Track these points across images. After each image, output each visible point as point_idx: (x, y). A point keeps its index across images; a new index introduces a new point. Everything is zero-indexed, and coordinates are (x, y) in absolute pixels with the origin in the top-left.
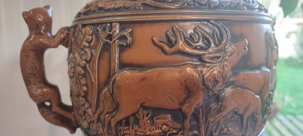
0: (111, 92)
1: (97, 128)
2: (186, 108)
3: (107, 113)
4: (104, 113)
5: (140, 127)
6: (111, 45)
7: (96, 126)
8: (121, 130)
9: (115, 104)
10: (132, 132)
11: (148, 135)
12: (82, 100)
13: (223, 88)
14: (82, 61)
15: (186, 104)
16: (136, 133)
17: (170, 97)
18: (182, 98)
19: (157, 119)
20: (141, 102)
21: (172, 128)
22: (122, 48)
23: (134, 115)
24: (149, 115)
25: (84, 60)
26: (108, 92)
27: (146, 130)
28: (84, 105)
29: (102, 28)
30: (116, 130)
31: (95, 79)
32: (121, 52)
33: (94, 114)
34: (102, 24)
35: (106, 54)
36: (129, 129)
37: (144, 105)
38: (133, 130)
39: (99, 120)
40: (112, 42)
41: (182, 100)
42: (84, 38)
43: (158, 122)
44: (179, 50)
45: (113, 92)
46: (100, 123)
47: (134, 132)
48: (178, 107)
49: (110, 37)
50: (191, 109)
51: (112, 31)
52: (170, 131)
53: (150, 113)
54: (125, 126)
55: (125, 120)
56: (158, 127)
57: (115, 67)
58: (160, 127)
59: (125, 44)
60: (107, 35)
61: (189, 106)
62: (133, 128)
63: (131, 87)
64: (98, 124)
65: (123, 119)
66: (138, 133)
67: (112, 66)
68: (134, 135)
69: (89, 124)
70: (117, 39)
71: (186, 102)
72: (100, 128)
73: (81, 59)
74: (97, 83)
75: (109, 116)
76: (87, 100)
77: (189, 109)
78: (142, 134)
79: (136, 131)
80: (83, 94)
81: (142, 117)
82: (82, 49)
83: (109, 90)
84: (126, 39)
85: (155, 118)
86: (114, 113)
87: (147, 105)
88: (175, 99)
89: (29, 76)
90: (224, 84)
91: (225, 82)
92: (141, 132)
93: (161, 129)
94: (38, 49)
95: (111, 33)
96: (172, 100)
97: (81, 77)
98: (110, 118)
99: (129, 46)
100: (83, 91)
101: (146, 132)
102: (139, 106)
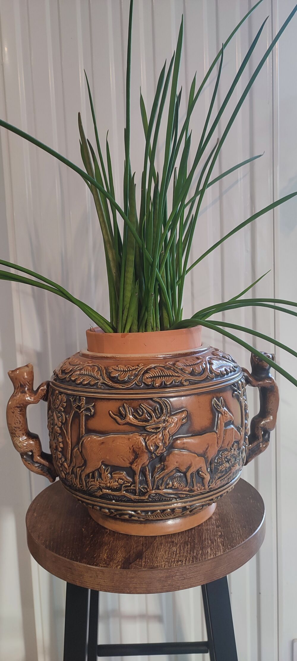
0: (80, 451)
1: (71, 478)
2: (134, 467)
3: (79, 467)
4: (76, 467)
5: (102, 480)
6: (80, 414)
7: (71, 477)
8: (89, 481)
9: (83, 460)
10: (96, 483)
11: (108, 486)
12: (60, 454)
13: (164, 451)
14: (59, 423)
15: (135, 463)
16: (100, 484)
17: (122, 458)
18: (131, 459)
19: (114, 474)
20: (102, 461)
21: (126, 481)
22: (88, 418)
23: (98, 470)
24: (109, 471)
25: (60, 422)
26: (78, 451)
27: (107, 482)
28: (61, 458)
29: (73, 399)
30: (86, 481)
31: (69, 439)
32: (86, 420)
33: (69, 467)
34: (74, 395)
35: (77, 420)
36: (94, 481)
37: (104, 462)
38: (97, 482)
39: (73, 472)
40: (80, 412)
41: (131, 461)
42: (60, 404)
43: (115, 476)
44: (128, 422)
45: (81, 451)
46: (73, 475)
47: (98, 483)
48: (129, 465)
49: (79, 407)
50: (138, 467)
51: (81, 404)
52: (125, 484)
53: (109, 469)
54: (91, 478)
55: (91, 474)
56: (116, 480)
57: (83, 432)
58: (117, 480)
59: (90, 415)
60: (77, 406)
61: (136, 465)
62: (97, 480)
63: (94, 449)
64: (72, 475)
65: (90, 473)
66: (101, 484)
67: (81, 431)
68: (98, 486)
69: (65, 475)
70: (84, 410)
71: (134, 462)
72: (73, 478)
73: (58, 421)
74: (70, 442)
75: (80, 470)
76: (63, 455)
77: (137, 468)
78: (104, 485)
79: (99, 483)
80: (60, 449)
81: (103, 472)
82: (59, 412)
83: (79, 449)
84: (90, 411)
85: (113, 473)
86: (83, 468)
87: (107, 463)
88: (126, 459)
89: (14, 429)
90: (164, 448)
91: (165, 446)
92: (103, 484)
93: (118, 482)
94: (22, 405)
95: (80, 404)
96: (124, 460)
97: (58, 435)
98: (80, 471)
99: (92, 416)
100: (60, 447)
101: (106, 484)
102: (100, 464)
